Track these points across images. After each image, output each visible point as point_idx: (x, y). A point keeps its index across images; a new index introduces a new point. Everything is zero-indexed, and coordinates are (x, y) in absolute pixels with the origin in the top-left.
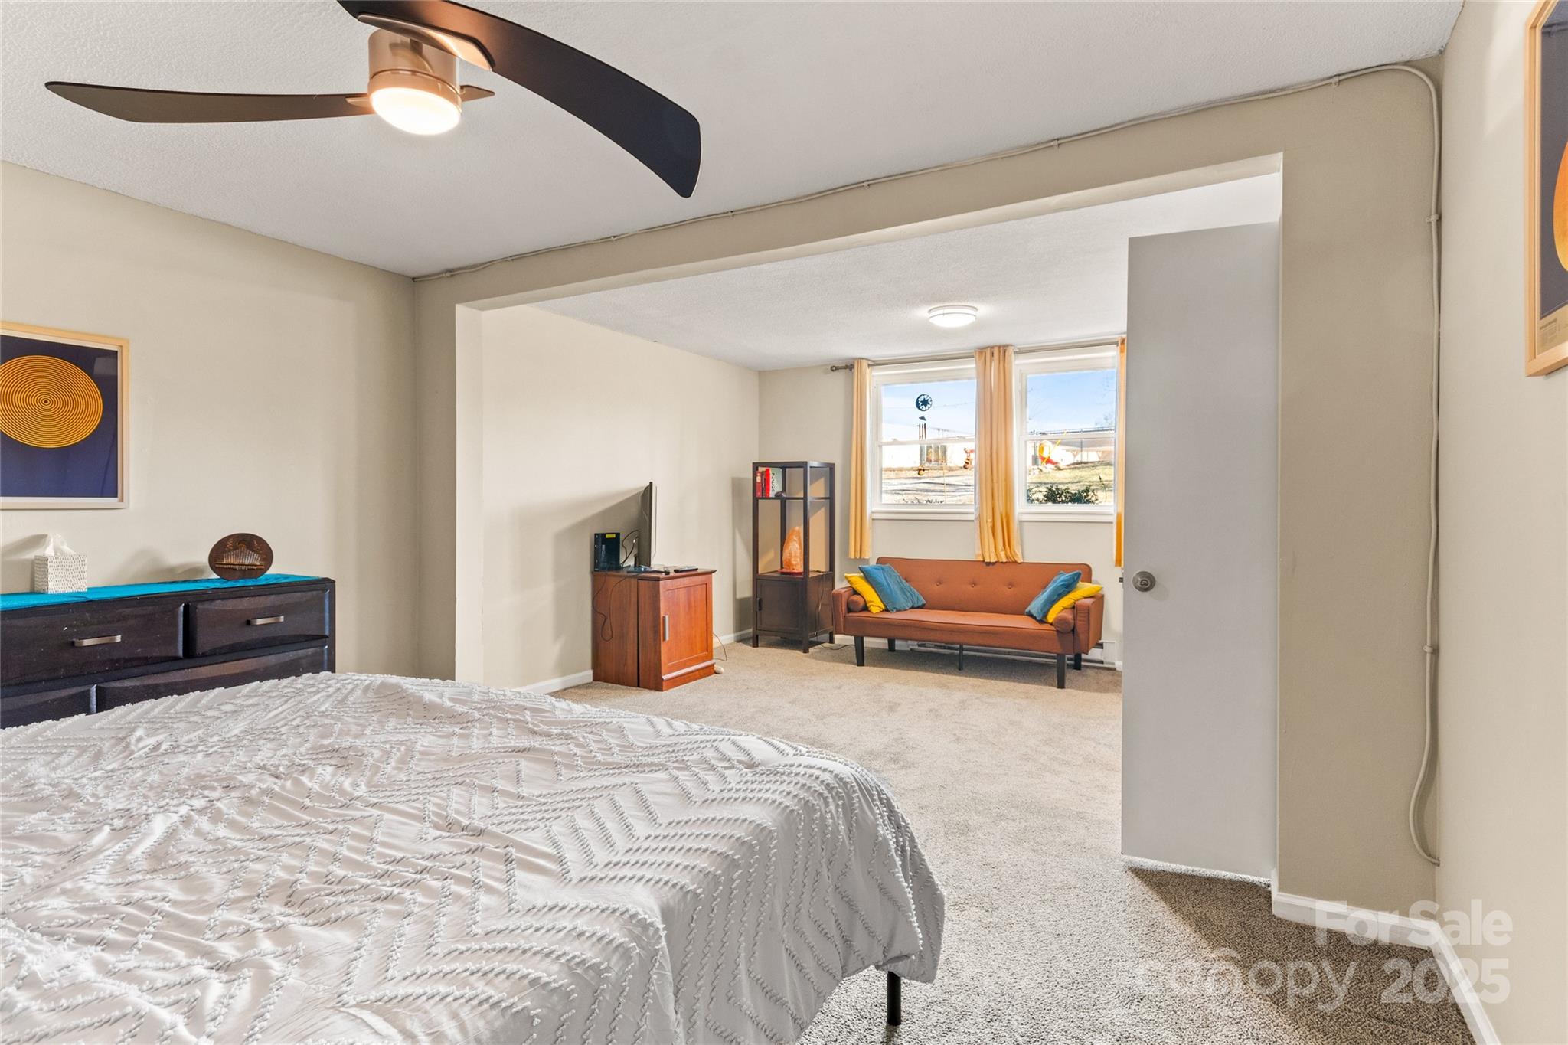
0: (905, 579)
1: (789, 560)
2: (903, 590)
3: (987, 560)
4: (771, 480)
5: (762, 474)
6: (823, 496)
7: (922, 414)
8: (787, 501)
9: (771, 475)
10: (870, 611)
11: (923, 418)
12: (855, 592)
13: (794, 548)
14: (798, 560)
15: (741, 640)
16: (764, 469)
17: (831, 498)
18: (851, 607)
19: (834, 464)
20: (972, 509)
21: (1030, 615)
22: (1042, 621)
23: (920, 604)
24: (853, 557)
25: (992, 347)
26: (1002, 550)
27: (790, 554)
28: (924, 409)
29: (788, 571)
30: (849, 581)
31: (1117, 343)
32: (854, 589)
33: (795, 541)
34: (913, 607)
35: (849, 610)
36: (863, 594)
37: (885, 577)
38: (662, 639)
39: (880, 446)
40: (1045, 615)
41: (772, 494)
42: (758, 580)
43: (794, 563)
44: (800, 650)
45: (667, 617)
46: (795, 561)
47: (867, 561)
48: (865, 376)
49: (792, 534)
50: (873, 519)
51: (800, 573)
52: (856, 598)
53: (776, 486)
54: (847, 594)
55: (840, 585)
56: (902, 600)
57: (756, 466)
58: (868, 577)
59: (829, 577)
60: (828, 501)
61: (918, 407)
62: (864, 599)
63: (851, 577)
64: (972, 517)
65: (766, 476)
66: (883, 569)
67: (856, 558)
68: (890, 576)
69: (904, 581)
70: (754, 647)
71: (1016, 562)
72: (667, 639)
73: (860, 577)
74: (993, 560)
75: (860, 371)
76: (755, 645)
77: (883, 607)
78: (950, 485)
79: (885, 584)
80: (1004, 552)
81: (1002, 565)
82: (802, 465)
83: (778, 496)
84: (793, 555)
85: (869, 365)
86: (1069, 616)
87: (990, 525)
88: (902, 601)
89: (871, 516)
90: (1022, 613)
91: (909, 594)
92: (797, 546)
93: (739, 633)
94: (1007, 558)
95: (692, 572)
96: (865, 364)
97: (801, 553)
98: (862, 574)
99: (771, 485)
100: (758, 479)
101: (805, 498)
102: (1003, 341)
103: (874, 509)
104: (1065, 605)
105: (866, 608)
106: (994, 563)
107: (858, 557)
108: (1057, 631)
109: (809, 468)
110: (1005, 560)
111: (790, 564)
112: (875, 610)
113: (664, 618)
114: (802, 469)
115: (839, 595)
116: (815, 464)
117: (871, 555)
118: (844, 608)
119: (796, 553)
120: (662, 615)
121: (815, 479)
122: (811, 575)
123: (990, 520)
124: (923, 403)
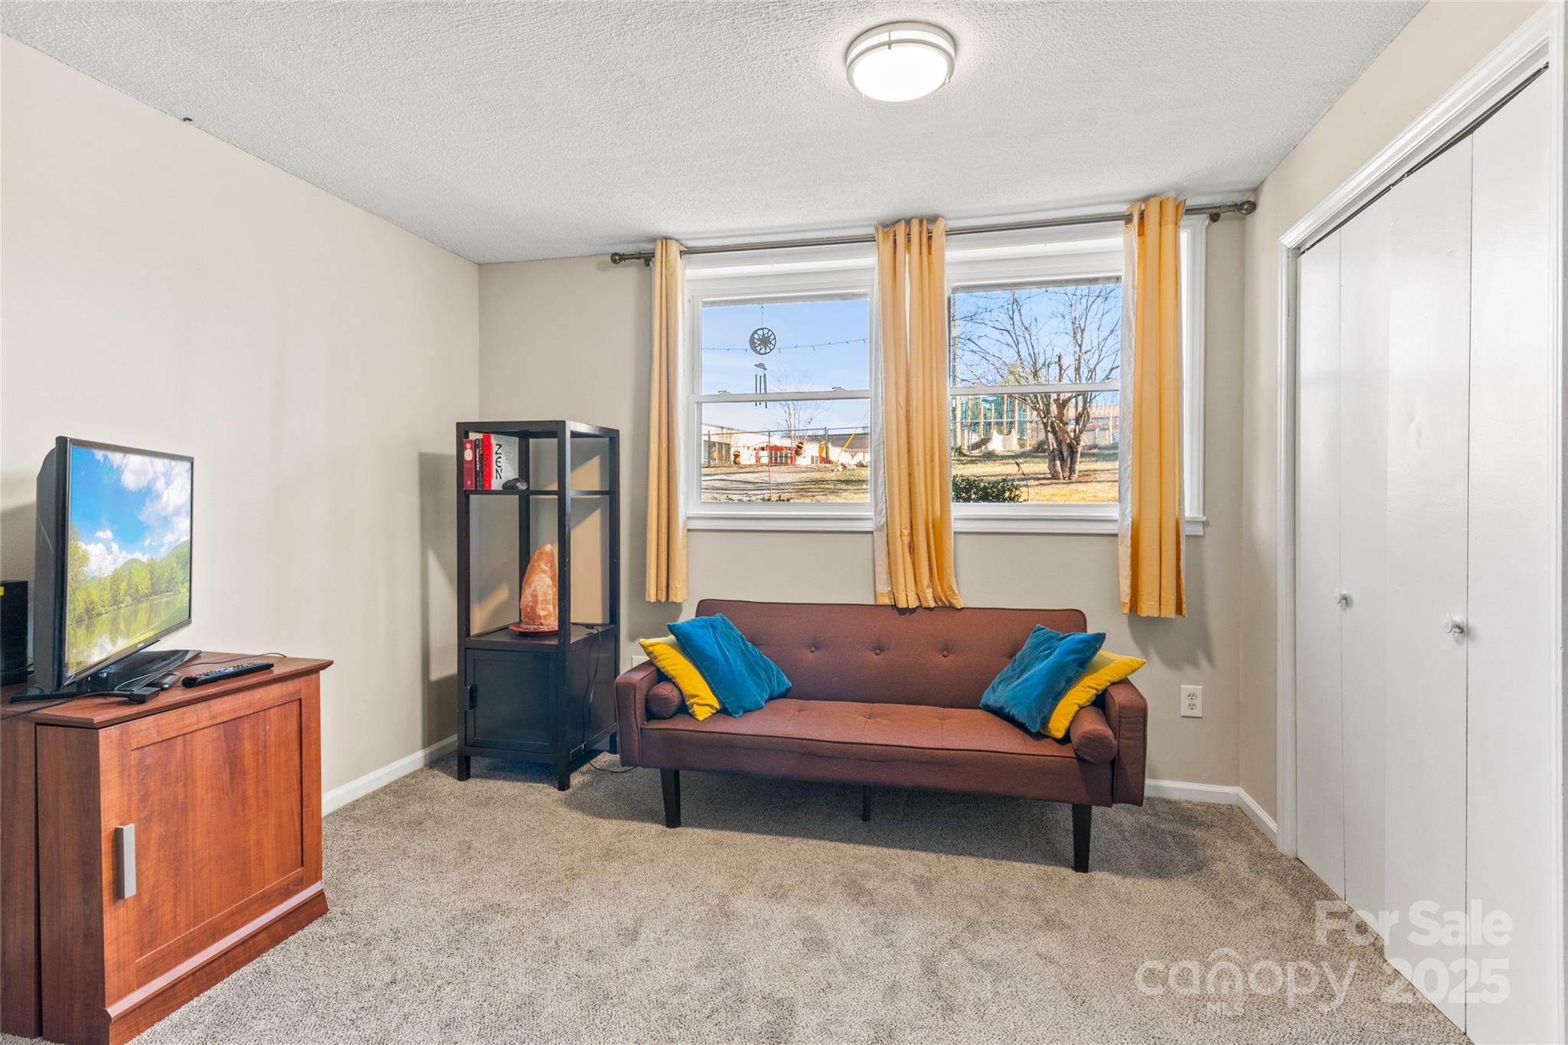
0: (752, 643)
1: (533, 609)
2: (751, 666)
3: (902, 604)
4: (495, 457)
5: (475, 445)
6: (597, 488)
7: (759, 359)
8: (532, 497)
9: (495, 448)
10: (692, 716)
11: (761, 365)
12: (662, 677)
13: (543, 583)
14: (551, 607)
15: (435, 763)
16: (479, 436)
17: (611, 493)
18: (655, 709)
19: (617, 431)
20: (870, 514)
21: (999, 713)
22: (1041, 735)
23: (783, 689)
24: (653, 599)
25: (908, 222)
26: (928, 587)
27: (535, 597)
28: (762, 351)
29: (532, 628)
30: (649, 654)
31: (1128, 219)
32: (658, 670)
33: (544, 572)
34: (771, 698)
35: (650, 715)
36: (678, 681)
37: (718, 643)
38: (106, 895)
39: (699, 404)
40: (1046, 721)
41: (496, 484)
42: (468, 646)
43: (542, 613)
44: (551, 784)
45: (129, 832)
46: (544, 609)
47: (677, 607)
48: (674, 271)
49: (539, 559)
50: (689, 530)
51: (551, 634)
52: (664, 689)
53: (505, 467)
54: (644, 685)
55: (631, 657)
56: (754, 688)
57: (463, 430)
58: (685, 644)
59: (608, 634)
60: (607, 496)
61: (754, 348)
62: (680, 691)
63: (652, 645)
64: (868, 526)
65: (484, 451)
66: (713, 627)
67: (658, 602)
68: (727, 637)
69: (750, 645)
70: (460, 779)
71: (952, 608)
72: (130, 889)
73: (673, 646)
74: (913, 603)
75: (666, 262)
76: (464, 774)
77: (718, 706)
78: (748, 482)
79: (721, 658)
80: (931, 590)
81: (927, 611)
82: (554, 430)
83: (509, 488)
84: (540, 598)
85: (682, 253)
86: (1093, 725)
87: (906, 540)
88: (755, 692)
89: (685, 524)
90: (974, 704)
91: (763, 675)
92: (549, 581)
93: (435, 747)
94: (935, 601)
95: (255, 673)
96: (674, 249)
97: (554, 594)
98: (672, 637)
99: (494, 467)
100: (468, 455)
101: (561, 493)
102: (929, 210)
103: (692, 512)
104: (1082, 702)
105: (683, 709)
106: (912, 611)
107: (663, 600)
108: (1079, 758)
109: (568, 435)
110: (932, 604)
111: (533, 617)
112: (702, 713)
113: (118, 835)
114: (555, 441)
115: (631, 687)
116: (583, 428)
117: (688, 599)
118: (640, 710)
119: (545, 593)
120: (108, 822)
121: (580, 459)
122: (576, 636)
123: (906, 532)
124: (762, 342)
